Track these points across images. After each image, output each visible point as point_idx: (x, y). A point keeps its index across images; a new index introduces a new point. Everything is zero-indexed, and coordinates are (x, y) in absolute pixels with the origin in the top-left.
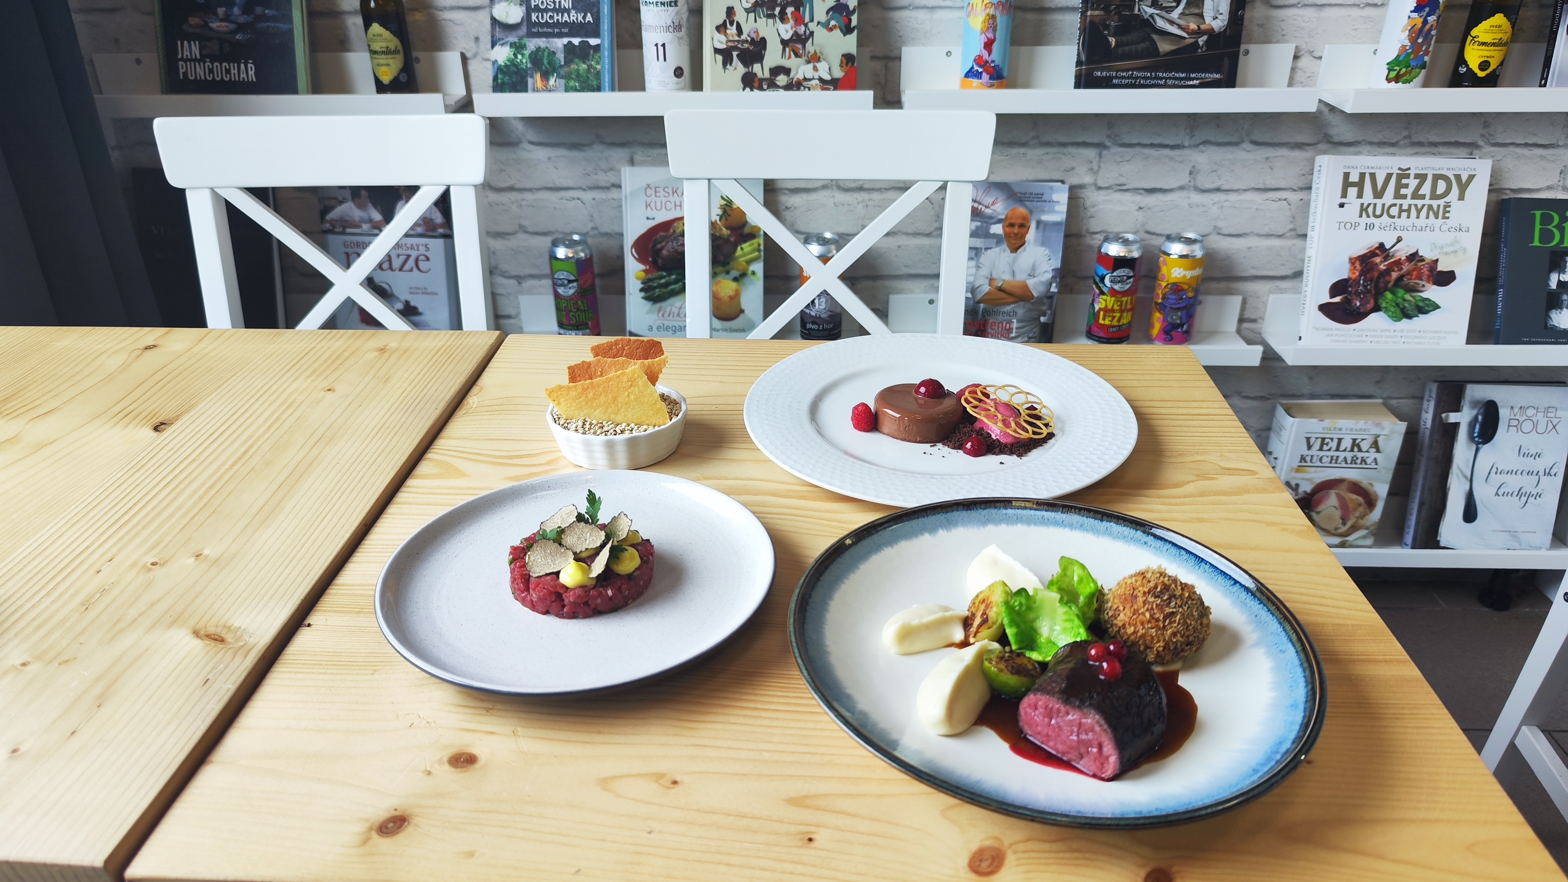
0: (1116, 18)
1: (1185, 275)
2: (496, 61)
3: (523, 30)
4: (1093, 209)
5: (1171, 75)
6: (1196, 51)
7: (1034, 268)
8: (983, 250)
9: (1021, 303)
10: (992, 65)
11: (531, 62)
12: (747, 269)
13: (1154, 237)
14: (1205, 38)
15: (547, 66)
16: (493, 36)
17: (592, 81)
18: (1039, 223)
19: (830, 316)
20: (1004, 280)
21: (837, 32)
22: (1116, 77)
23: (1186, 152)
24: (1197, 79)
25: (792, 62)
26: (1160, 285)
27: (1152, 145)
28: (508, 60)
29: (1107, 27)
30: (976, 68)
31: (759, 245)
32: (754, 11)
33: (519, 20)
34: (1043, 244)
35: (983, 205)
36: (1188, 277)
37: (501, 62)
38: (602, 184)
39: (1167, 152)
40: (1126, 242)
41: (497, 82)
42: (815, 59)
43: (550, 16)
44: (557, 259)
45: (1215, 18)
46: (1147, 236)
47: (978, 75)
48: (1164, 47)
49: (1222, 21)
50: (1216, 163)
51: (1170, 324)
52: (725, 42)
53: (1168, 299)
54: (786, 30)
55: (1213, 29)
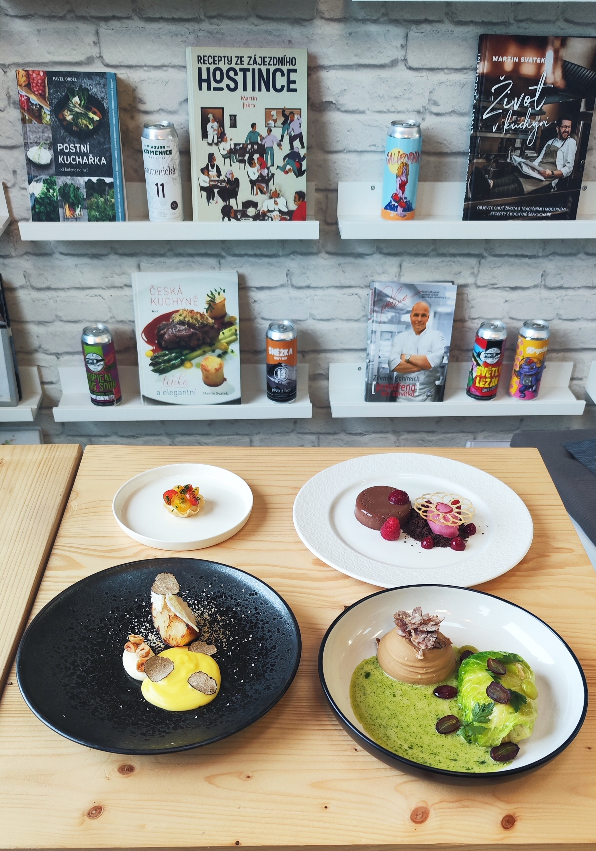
0: (494, 165)
1: (535, 353)
2: (33, 194)
3: (53, 170)
4: (474, 302)
5: (531, 209)
6: (550, 191)
7: (431, 347)
8: (397, 333)
9: (422, 372)
10: (405, 201)
11: (60, 196)
12: (228, 349)
13: (515, 321)
14: (556, 181)
15: (73, 198)
16: (29, 174)
17: (109, 211)
18: (435, 313)
19: (289, 383)
20: (411, 355)
21: (292, 174)
22: (493, 211)
23: (540, 260)
24: (550, 212)
25: (258, 198)
26: (518, 358)
27: (516, 256)
28: (42, 193)
29: (488, 172)
30: (393, 203)
31: (236, 330)
32: (229, 157)
33: (49, 161)
34: (438, 329)
35: (396, 300)
36: (538, 353)
37: (37, 194)
38: (117, 284)
39: (526, 260)
40: (496, 329)
41: (35, 211)
42: (275, 195)
43: (73, 158)
44: (87, 344)
45: (564, 166)
46: (511, 321)
47: (394, 208)
48: (528, 187)
49: (569, 168)
50: (560, 268)
51: (524, 385)
52: (208, 181)
53: (523, 368)
54: (254, 173)
55: (562, 174)
